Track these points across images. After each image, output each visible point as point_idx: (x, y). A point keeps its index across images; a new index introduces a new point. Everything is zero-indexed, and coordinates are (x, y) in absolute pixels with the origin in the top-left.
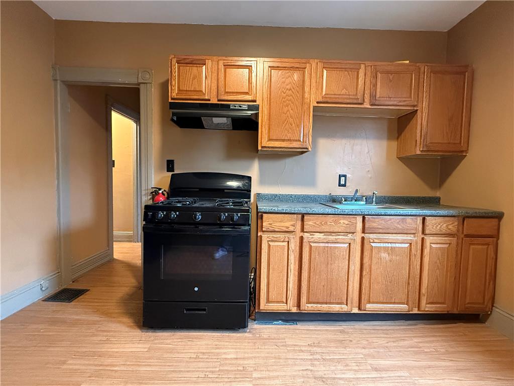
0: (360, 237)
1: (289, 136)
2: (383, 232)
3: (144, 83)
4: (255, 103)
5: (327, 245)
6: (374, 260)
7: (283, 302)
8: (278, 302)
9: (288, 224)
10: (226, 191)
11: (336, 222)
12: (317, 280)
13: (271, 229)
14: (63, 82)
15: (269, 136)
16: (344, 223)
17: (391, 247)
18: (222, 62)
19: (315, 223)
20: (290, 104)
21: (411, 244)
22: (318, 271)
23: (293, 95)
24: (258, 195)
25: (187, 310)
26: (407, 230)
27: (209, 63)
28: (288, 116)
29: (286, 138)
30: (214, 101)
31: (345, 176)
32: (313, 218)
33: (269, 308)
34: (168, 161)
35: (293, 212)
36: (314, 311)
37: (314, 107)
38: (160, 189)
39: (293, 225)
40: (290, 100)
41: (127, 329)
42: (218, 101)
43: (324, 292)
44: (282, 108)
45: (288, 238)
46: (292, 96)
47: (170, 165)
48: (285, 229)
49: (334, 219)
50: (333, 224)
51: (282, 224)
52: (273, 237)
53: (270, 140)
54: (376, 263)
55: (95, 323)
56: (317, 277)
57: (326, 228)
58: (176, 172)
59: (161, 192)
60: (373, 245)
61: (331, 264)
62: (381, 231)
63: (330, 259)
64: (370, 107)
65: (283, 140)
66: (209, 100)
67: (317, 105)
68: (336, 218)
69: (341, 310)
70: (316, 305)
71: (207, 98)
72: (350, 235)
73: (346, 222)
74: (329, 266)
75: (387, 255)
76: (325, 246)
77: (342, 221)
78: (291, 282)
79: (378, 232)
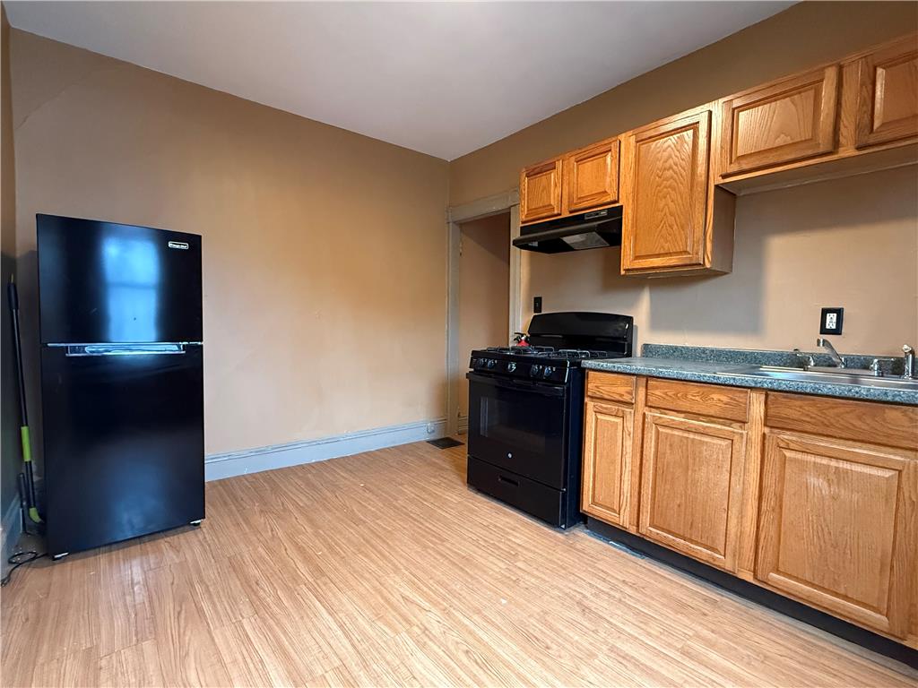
0: (760, 434)
1: (667, 247)
2: (815, 431)
3: (515, 205)
4: (617, 205)
5: (686, 435)
6: (790, 488)
7: (615, 511)
8: (608, 508)
9: (622, 390)
10: (599, 339)
11: (704, 397)
12: (667, 492)
13: (598, 395)
14: (454, 222)
15: (635, 251)
16: (719, 400)
17: (837, 468)
18: (573, 158)
19: (666, 394)
20: (669, 193)
21: (900, 471)
22: (669, 477)
23: (675, 175)
24: (646, 346)
25: (503, 479)
26: (889, 436)
27: (559, 165)
28: (665, 214)
29: (662, 252)
30: (566, 214)
31: (839, 312)
32: (662, 384)
33: (594, 513)
34: (535, 299)
35: (628, 371)
36: (661, 542)
37: (717, 187)
38: (522, 335)
39: (630, 393)
40: (670, 186)
41: (462, 484)
42: (571, 212)
43: (679, 515)
44: (657, 202)
45: (623, 411)
46: (672, 177)
47: (538, 303)
48: (618, 398)
49: (702, 390)
50: (697, 398)
51: (614, 389)
52: (601, 407)
53: (637, 258)
54: (794, 494)
55: (442, 469)
56: (668, 487)
57: (685, 405)
58: (543, 313)
59: (523, 338)
60: (788, 454)
61: (694, 471)
62: (808, 428)
63: (691, 461)
64: (857, 153)
65: (658, 256)
66: (560, 215)
67: (722, 181)
68: (706, 389)
69: (711, 561)
70: (665, 534)
71: (556, 212)
72: (736, 425)
73: (725, 399)
74: (690, 473)
75: (826, 484)
76: (683, 437)
77: (715, 397)
78: (626, 483)
79: (799, 428)
